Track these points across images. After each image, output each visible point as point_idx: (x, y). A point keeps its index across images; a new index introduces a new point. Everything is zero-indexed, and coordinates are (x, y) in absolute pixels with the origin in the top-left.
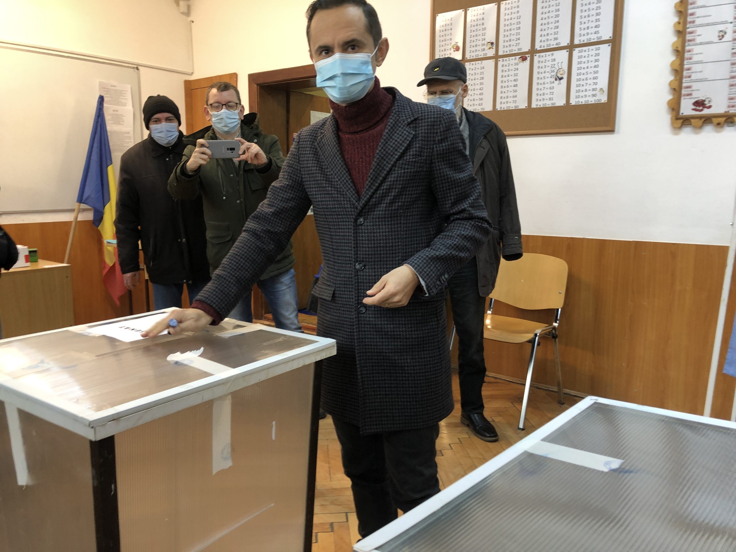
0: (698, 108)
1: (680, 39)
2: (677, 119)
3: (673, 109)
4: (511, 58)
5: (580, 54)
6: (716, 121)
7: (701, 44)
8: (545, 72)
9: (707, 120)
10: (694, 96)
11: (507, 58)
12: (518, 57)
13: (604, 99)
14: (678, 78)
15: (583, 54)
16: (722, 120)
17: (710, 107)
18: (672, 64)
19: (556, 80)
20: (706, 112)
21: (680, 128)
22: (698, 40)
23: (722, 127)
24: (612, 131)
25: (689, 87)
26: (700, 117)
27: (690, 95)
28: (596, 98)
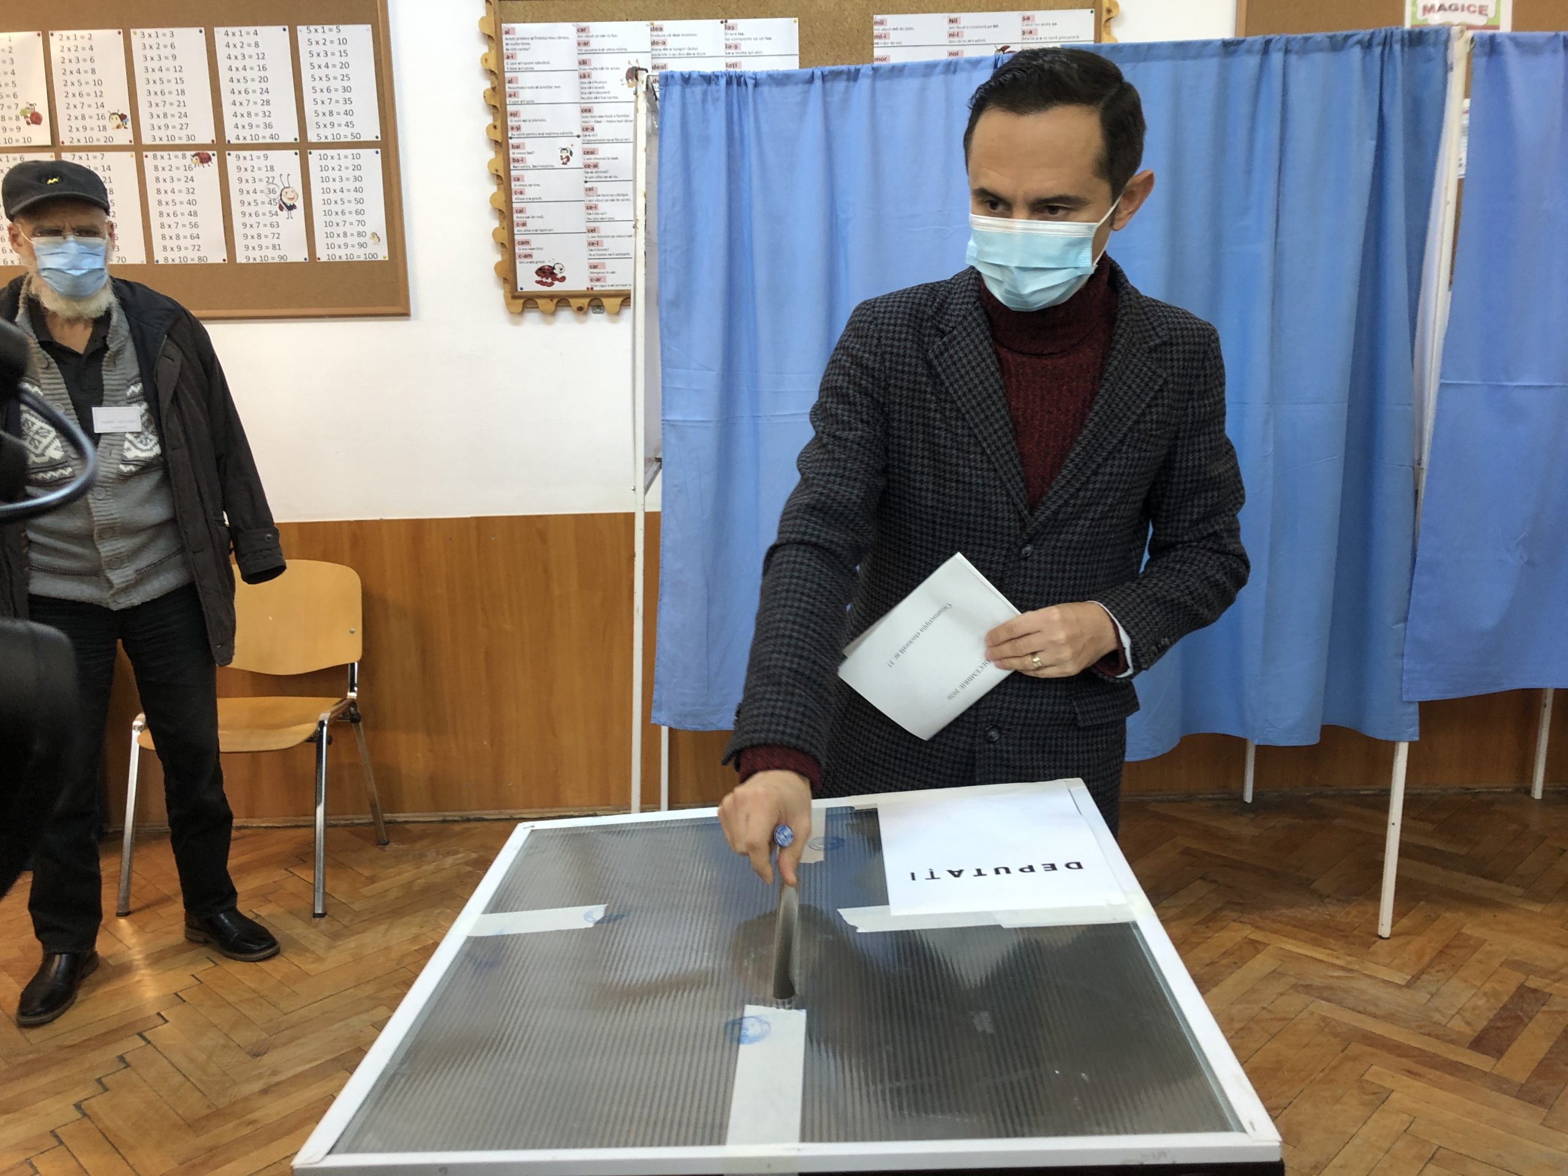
0: (544, 280)
1: (501, 157)
2: (515, 297)
3: (505, 280)
4: (172, 154)
5: (323, 163)
6: (575, 303)
7: (535, 168)
8: (255, 192)
9: (563, 301)
10: (534, 259)
11: (165, 154)
12: (189, 154)
13: (382, 253)
14: (505, 224)
15: (330, 163)
16: (585, 302)
17: (563, 279)
18: (493, 199)
19: (281, 208)
20: (558, 287)
21: (522, 313)
22: (530, 161)
23: (586, 313)
24: (405, 314)
25: (527, 243)
26: (551, 297)
27: (530, 256)
28: (367, 251)
